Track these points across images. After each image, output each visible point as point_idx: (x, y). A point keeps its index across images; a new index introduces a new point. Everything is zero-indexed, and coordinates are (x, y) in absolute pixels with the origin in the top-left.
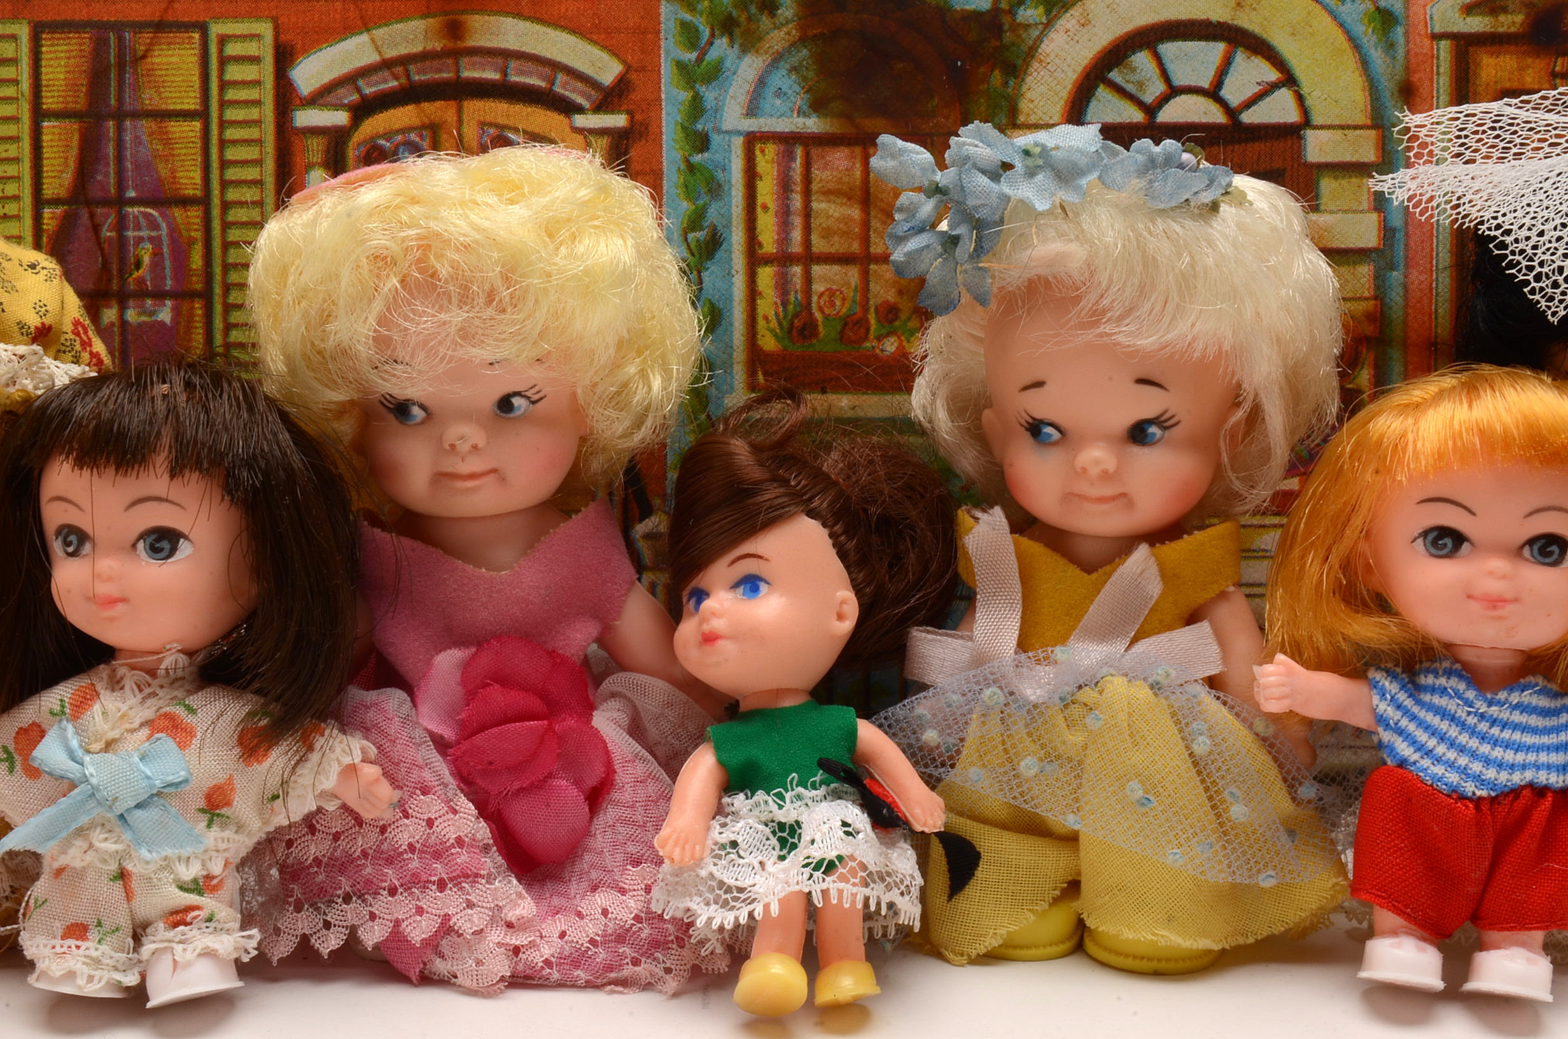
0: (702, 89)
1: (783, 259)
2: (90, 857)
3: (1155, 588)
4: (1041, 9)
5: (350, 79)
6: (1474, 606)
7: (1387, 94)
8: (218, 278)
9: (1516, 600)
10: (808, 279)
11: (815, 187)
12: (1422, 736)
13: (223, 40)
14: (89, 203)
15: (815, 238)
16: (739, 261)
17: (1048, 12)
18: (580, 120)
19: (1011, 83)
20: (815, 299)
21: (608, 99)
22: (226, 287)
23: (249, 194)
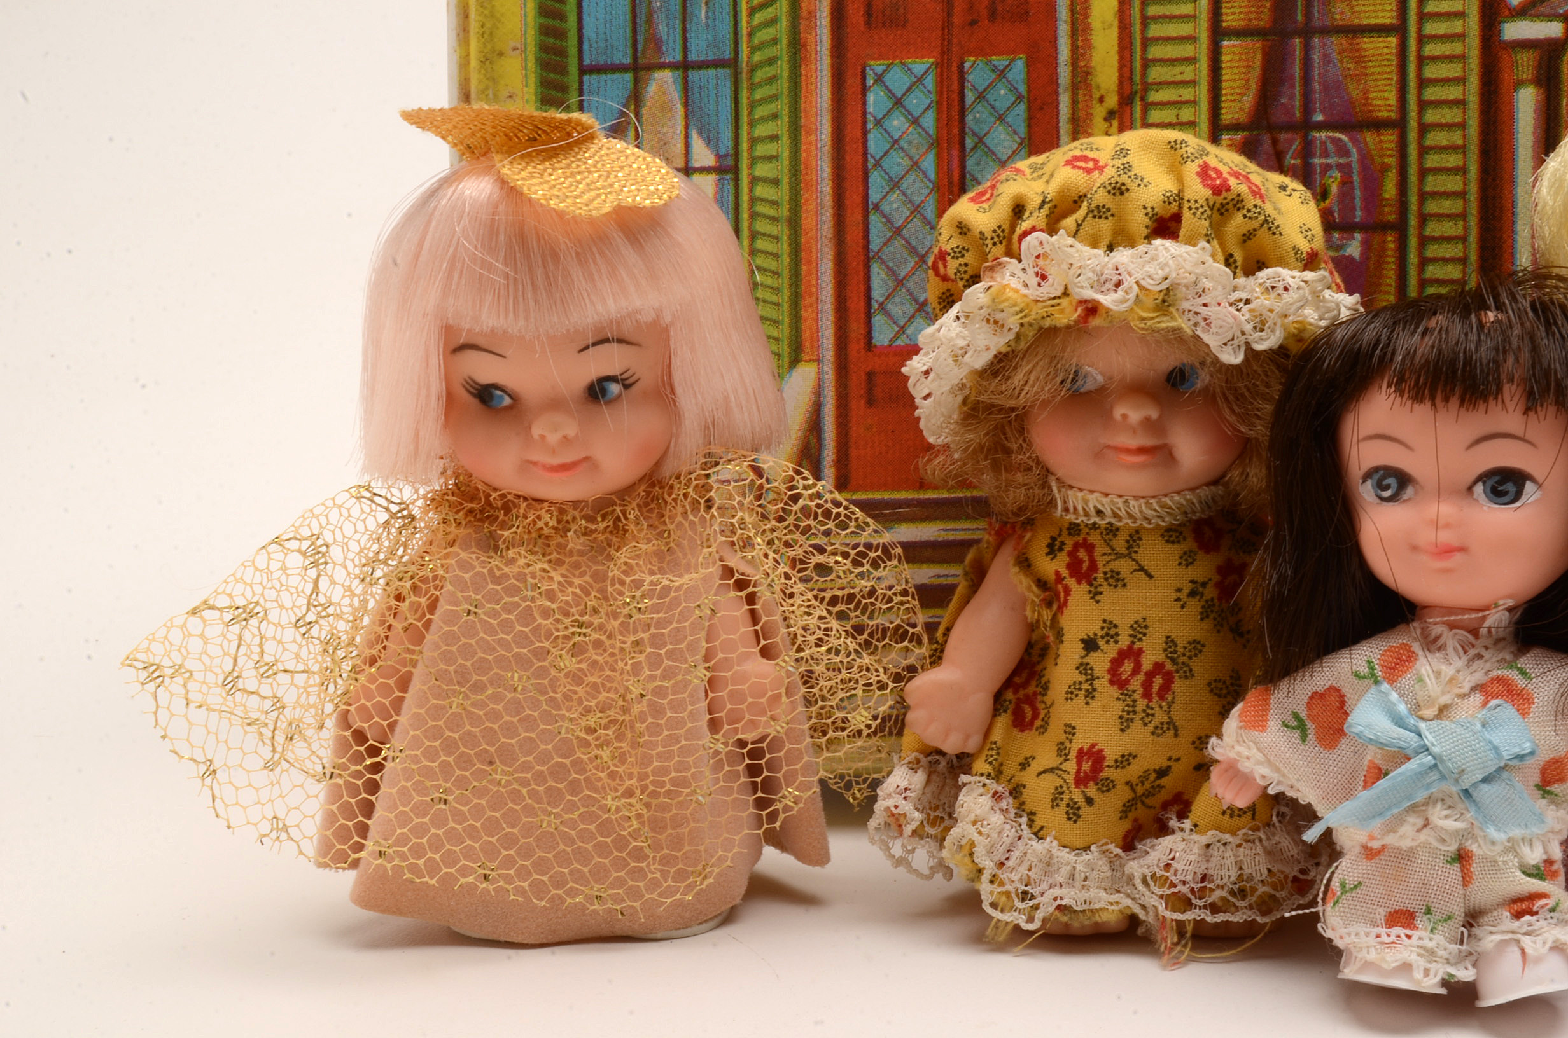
2: (1424, 836)
8: (1413, 207)
14: (1272, 128)
22: (1423, 219)
23: (1451, 115)
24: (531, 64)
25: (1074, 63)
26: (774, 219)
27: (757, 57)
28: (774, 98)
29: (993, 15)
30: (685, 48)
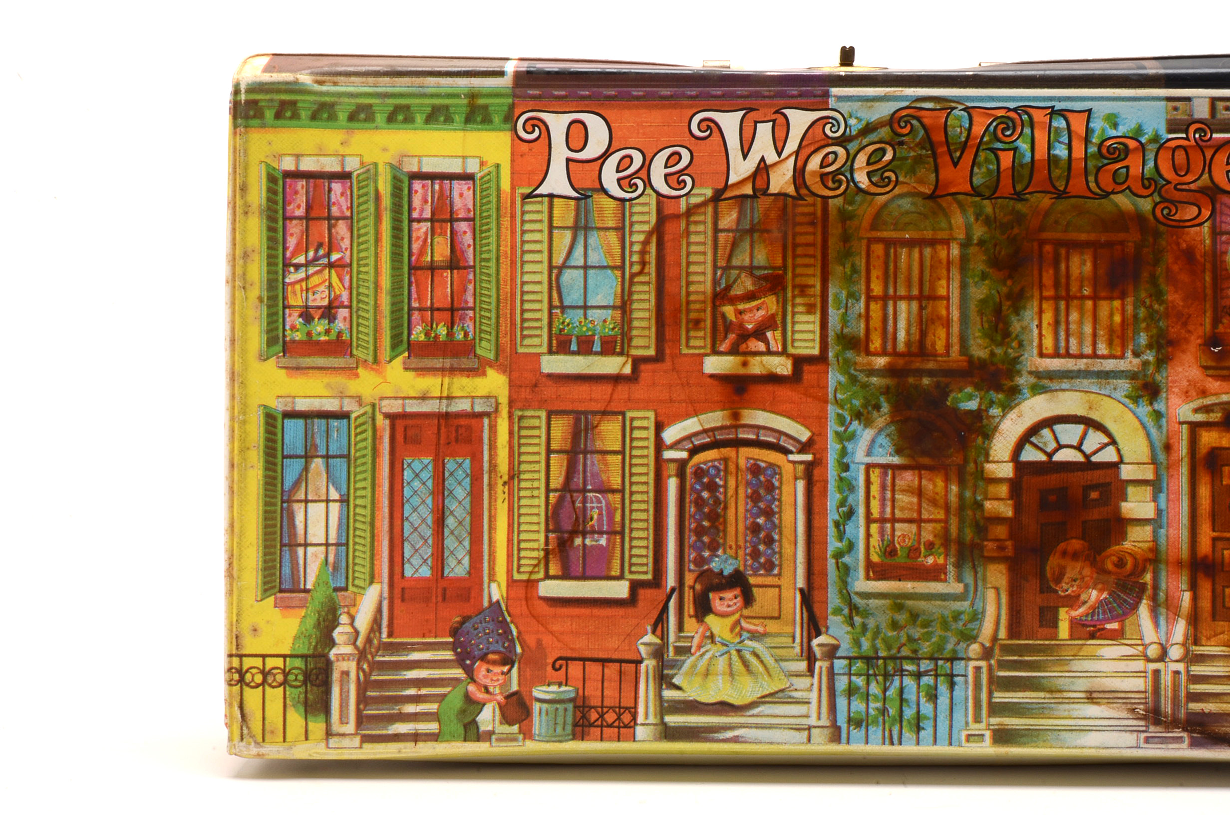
0: (846, 444)
1: (882, 520)
4: (1000, 409)
5: (689, 438)
7: (1158, 449)
8: (627, 525)
10: (893, 530)
11: (897, 488)
13: (632, 419)
14: (571, 491)
15: (896, 511)
16: (862, 521)
17: (1003, 411)
18: (791, 457)
19: (986, 442)
20: (896, 539)
21: (804, 448)
22: (631, 530)
23: (643, 488)
24: (261, 453)
25: (490, 462)
26: (364, 523)
27: (358, 454)
28: (365, 471)
29: (457, 440)
30: (327, 449)
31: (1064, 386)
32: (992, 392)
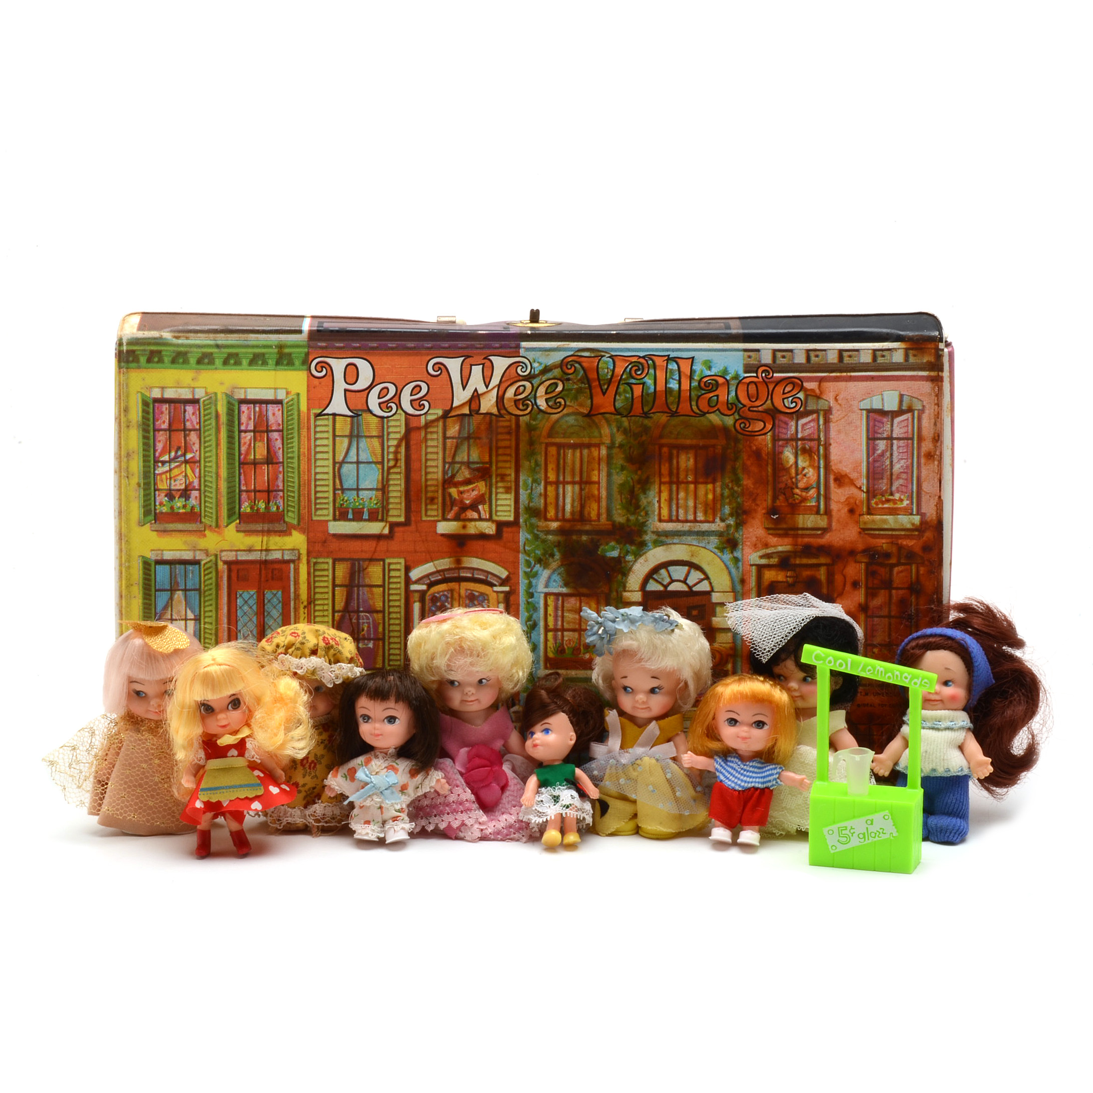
0: (532, 580)
1: (555, 630)
2: (372, 803)
3: (658, 732)
4: (633, 557)
5: (427, 576)
6: (739, 739)
7: (737, 582)
8: (387, 634)
9: (750, 738)
10: (563, 636)
11: (565, 609)
12: (726, 774)
13: (389, 564)
14: (349, 612)
15: (565, 624)
16: (542, 630)
17: (635, 557)
18: (495, 589)
19: (624, 578)
20: (565, 642)
21: (504, 582)
22: (389, 637)
23: (397, 610)
24: (141, 588)
25: (295, 592)
26: (211, 634)
27: (206, 588)
28: (211, 600)
29: (273, 579)
30: (185, 585)
31: (675, 541)
32: (627, 545)
